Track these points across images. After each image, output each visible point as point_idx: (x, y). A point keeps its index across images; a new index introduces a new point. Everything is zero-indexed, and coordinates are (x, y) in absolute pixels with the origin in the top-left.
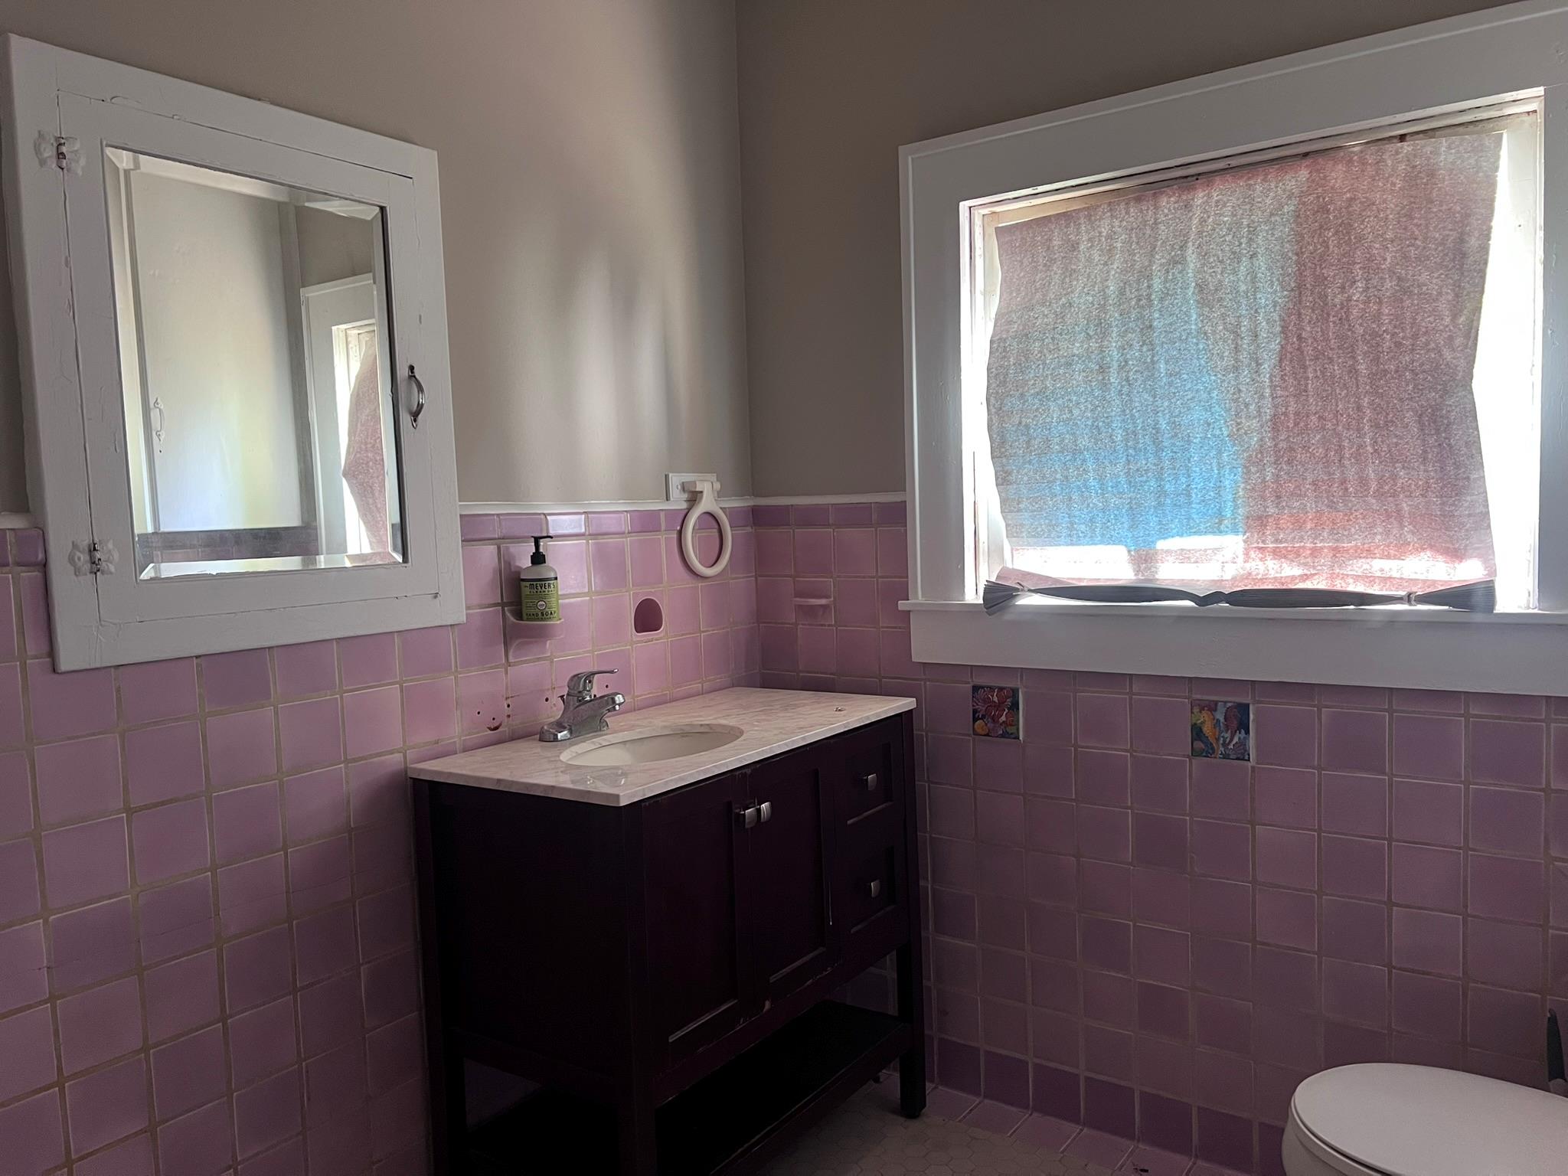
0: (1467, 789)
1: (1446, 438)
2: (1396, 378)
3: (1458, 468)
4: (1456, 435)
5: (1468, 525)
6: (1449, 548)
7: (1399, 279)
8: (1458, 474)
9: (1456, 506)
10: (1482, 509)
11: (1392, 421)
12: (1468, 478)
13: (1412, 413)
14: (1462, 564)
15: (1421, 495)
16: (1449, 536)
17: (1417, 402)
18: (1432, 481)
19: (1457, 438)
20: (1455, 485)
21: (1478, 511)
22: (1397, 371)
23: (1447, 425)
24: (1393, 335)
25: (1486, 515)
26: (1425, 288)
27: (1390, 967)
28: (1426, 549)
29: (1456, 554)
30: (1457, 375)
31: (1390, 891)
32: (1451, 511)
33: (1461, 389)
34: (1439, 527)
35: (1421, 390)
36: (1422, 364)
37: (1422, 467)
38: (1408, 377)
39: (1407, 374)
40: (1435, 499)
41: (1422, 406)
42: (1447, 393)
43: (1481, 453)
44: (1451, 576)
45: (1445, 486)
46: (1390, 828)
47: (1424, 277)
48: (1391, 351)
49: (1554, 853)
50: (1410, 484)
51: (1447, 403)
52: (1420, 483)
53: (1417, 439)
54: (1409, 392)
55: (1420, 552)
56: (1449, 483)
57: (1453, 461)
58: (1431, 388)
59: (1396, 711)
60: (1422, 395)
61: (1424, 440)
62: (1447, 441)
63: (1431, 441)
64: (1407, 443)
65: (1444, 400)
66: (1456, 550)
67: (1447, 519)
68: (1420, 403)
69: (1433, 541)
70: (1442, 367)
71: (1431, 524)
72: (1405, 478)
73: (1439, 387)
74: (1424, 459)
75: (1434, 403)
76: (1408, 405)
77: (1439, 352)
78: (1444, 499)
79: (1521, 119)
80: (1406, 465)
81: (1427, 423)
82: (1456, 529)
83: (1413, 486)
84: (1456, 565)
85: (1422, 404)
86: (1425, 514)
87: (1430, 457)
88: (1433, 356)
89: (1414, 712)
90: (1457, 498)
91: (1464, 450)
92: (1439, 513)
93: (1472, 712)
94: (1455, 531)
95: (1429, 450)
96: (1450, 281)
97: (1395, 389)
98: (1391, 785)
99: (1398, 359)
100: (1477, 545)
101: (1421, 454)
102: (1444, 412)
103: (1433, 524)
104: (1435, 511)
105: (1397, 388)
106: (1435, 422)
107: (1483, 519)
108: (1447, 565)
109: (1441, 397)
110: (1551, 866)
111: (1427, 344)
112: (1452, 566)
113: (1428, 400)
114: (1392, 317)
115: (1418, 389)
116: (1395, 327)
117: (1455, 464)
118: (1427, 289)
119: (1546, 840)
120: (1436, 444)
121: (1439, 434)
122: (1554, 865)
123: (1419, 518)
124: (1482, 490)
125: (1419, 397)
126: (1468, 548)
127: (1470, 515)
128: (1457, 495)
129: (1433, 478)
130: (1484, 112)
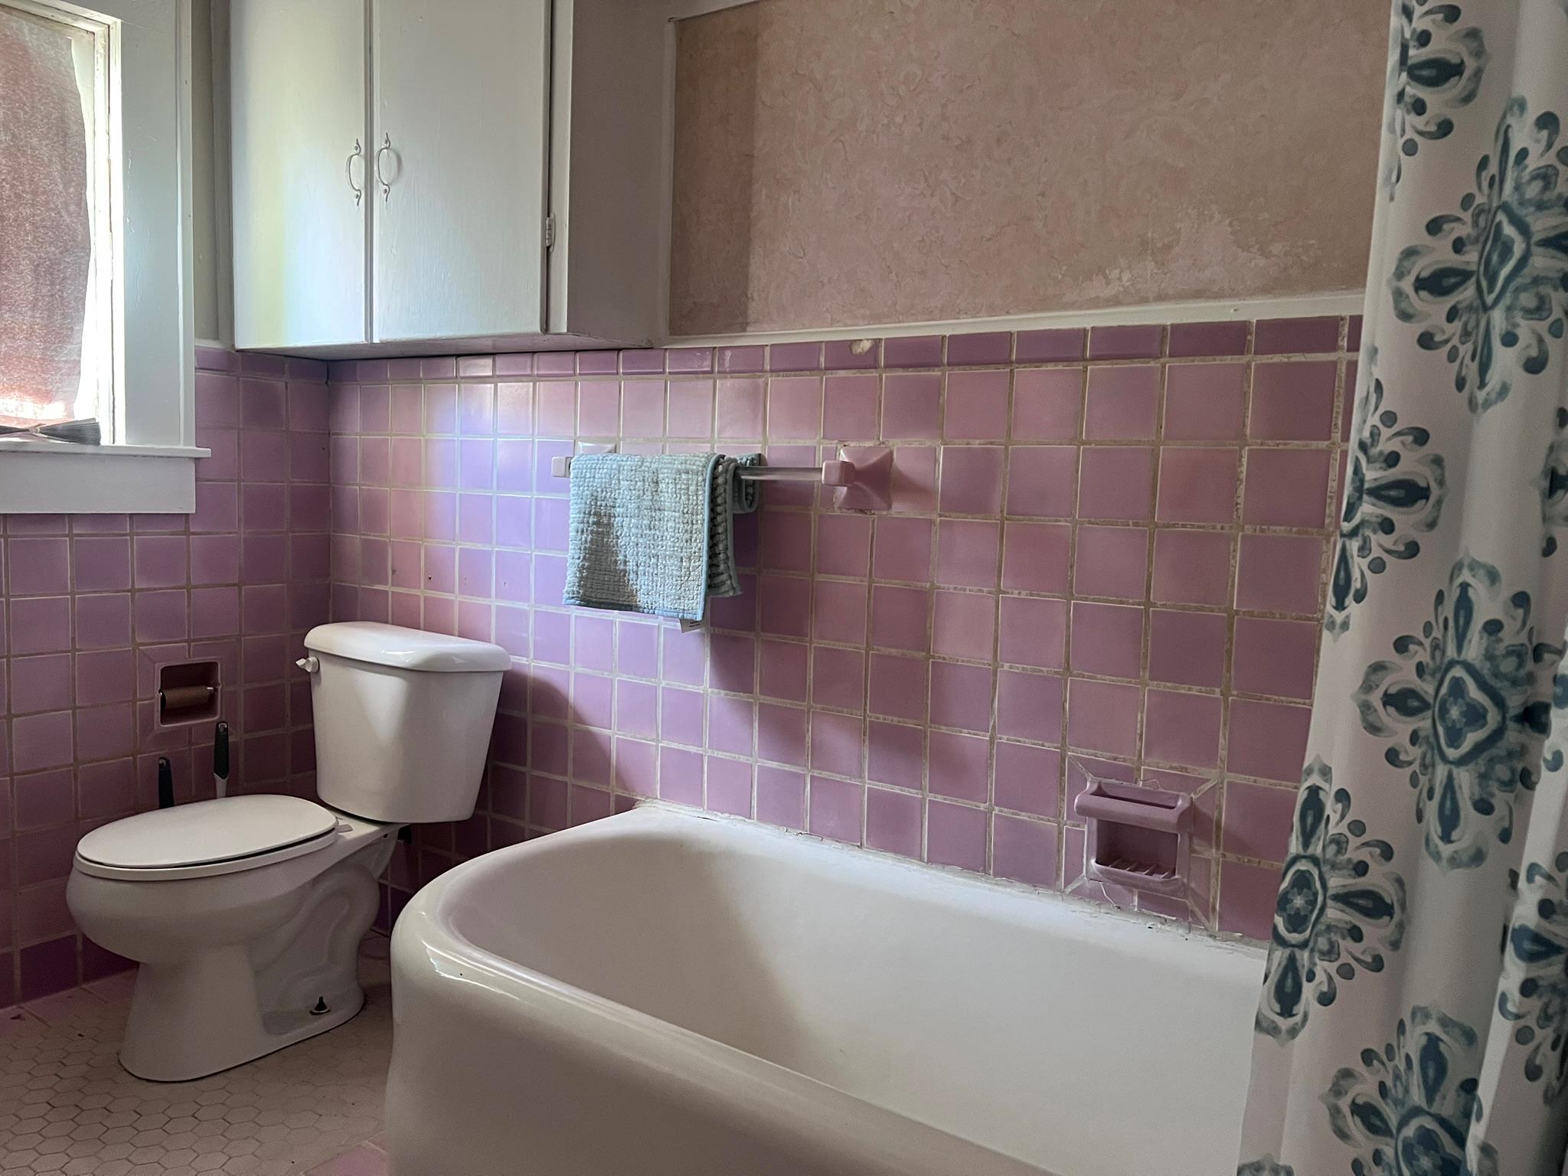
0: (73, 600)
1: (59, 290)
2: (14, 226)
3: (65, 318)
4: (69, 289)
5: (64, 370)
6: (39, 389)
7: (13, 135)
8: (64, 324)
9: (57, 352)
10: (75, 357)
11: (5, 265)
12: (72, 329)
13: (28, 262)
14: (50, 405)
15: (24, 337)
16: (44, 379)
17: (36, 253)
18: (36, 327)
19: (69, 292)
20: (60, 333)
21: (72, 359)
22: (15, 220)
23: (64, 280)
24: (13, 186)
25: (77, 363)
26: (37, 152)
27: (12, 775)
28: (15, 389)
29: (45, 396)
30: (77, 237)
31: (9, 705)
32: (52, 356)
33: (80, 250)
34: (35, 370)
35: (43, 243)
36: (43, 220)
37: (29, 313)
38: (28, 228)
39: (27, 225)
40: (38, 344)
41: (40, 258)
42: (67, 251)
43: (84, 309)
44: (37, 415)
45: (49, 332)
46: (9, 646)
47: (35, 141)
48: (11, 200)
49: (138, 640)
50: (14, 327)
51: (66, 259)
52: (25, 327)
53: (30, 286)
54: (29, 242)
55: (10, 392)
56: (53, 331)
57: (62, 311)
58: (52, 243)
59: (10, 536)
60: (41, 247)
61: (37, 288)
62: (60, 293)
63: (45, 290)
64: (19, 288)
65: (64, 256)
66: (47, 392)
67: (46, 363)
68: (39, 254)
69: (23, 382)
70: (63, 227)
71: (27, 366)
72: (8, 320)
73: (60, 244)
74: (34, 306)
75: (53, 257)
76: (25, 253)
77: (58, 213)
78: (48, 344)
79: (81, 34)
80: (13, 308)
81: (42, 274)
82: (53, 373)
83: (17, 330)
84: (45, 405)
85: (41, 256)
86: (23, 356)
87: (40, 304)
88: (53, 215)
89: (25, 536)
90: (60, 345)
91: (73, 304)
92: (39, 356)
93: (75, 532)
94: (52, 375)
95: (40, 298)
96: (56, 152)
97: (12, 236)
98: (8, 605)
99: (18, 209)
100: (67, 389)
101: (32, 301)
102: (62, 267)
103: (30, 366)
104: (36, 355)
105: (16, 236)
106: (51, 274)
107: (75, 367)
108: (35, 405)
109: (61, 253)
110: (137, 651)
111: (47, 202)
112: (40, 406)
113: (47, 253)
114: (10, 169)
115: (38, 241)
116: (14, 179)
117: (63, 314)
118: (39, 154)
119: (133, 628)
120: (49, 294)
121: (53, 285)
122: (139, 650)
123: (15, 359)
124: (79, 341)
125: (38, 249)
126: (60, 390)
127: (66, 362)
128: (59, 342)
129: (37, 325)
130: (62, 15)
